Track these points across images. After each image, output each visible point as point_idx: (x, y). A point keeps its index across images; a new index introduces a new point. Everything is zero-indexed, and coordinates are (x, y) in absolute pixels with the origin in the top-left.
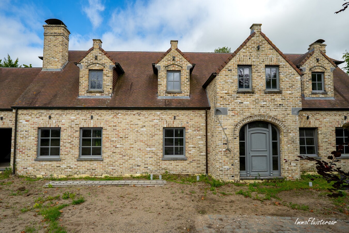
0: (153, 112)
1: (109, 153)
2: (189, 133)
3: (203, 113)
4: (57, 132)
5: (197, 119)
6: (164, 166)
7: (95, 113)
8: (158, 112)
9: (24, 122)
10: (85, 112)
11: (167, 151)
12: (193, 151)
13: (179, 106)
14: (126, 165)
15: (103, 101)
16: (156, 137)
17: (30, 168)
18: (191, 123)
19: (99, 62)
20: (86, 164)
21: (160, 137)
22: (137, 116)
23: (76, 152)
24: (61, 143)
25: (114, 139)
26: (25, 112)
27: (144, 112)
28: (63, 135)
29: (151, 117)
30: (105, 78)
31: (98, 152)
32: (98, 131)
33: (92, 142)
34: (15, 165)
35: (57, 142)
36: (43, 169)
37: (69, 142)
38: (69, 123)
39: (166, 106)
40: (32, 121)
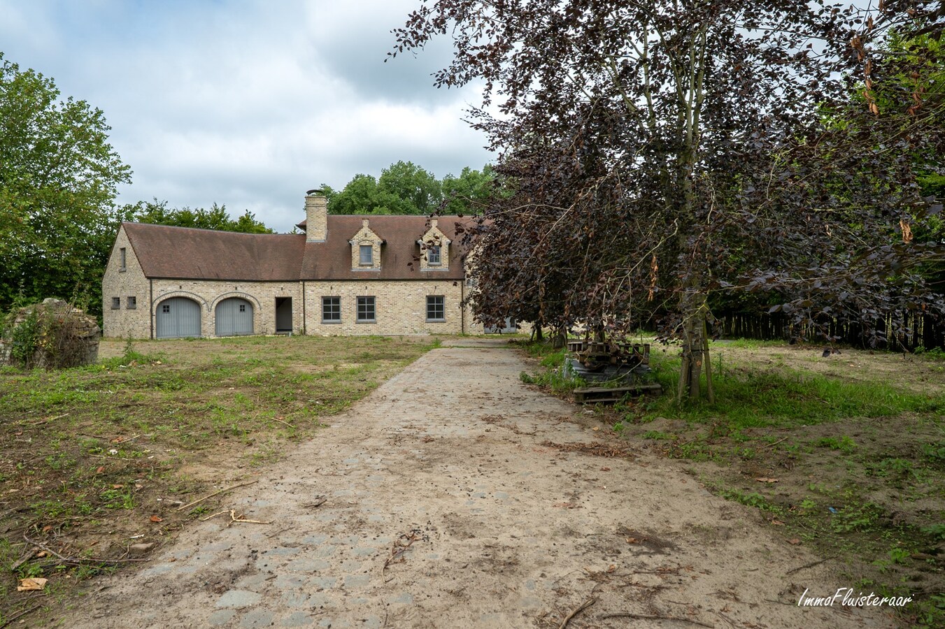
0: (418, 283)
1: (382, 317)
2: (447, 300)
3: (459, 283)
4: (337, 300)
5: (454, 289)
6: (427, 327)
7: (368, 284)
8: (422, 283)
9: (310, 292)
10: (361, 283)
11: (430, 315)
12: (451, 315)
13: (439, 277)
14: (396, 327)
15: (374, 273)
16: (420, 304)
17: (317, 330)
18: (449, 292)
19: (368, 239)
20: (363, 326)
21: (423, 304)
22: (404, 286)
23: (355, 316)
24: (342, 309)
25: (385, 305)
26: (310, 283)
27: (410, 283)
28: (343, 303)
29: (416, 287)
30: (374, 253)
31: (372, 316)
32: (371, 299)
33: (366, 308)
34: (305, 327)
35: (337, 309)
36: (328, 330)
37: (348, 308)
38: (348, 293)
39: (429, 278)
40: (317, 291)
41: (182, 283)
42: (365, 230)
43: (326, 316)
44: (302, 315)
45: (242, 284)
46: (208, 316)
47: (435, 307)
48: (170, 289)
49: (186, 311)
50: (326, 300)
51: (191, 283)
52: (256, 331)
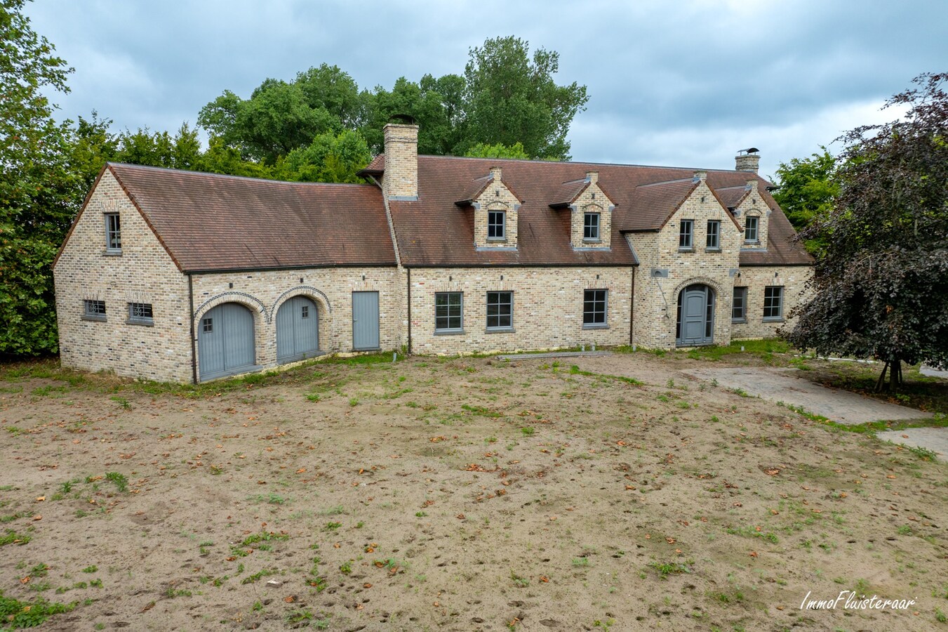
0: (574, 270)
1: (522, 323)
2: (611, 295)
3: (629, 270)
4: (457, 297)
5: (622, 278)
6: (584, 337)
7: (505, 272)
8: (579, 270)
9: (418, 286)
10: (493, 271)
11: (587, 319)
12: (617, 318)
13: (602, 261)
14: (541, 337)
16: (576, 302)
17: (428, 345)
18: (615, 283)
19: (501, 200)
20: (495, 337)
21: (580, 302)
22: (554, 275)
23: (483, 322)
24: (465, 312)
25: (528, 305)
26: (419, 271)
27: (563, 270)
28: (467, 302)
29: (571, 276)
30: (509, 222)
31: (506, 322)
32: (506, 296)
33: (500, 308)
34: (410, 341)
35: (457, 311)
36: (445, 344)
37: (474, 310)
38: (475, 286)
39: (589, 262)
40: (428, 284)
41: (232, 277)
42: (497, 185)
43: (440, 323)
44: (406, 322)
45: (309, 272)
46: (267, 329)
47: (595, 307)
48: (217, 290)
49: (233, 324)
50: (441, 297)
51: (244, 276)
52: (325, 347)
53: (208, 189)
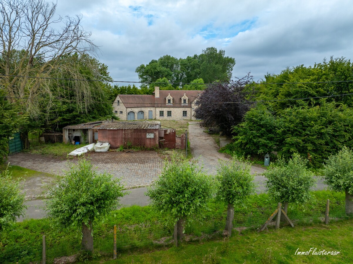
1: (173, 116)
2: (188, 112)
3: (190, 108)
4: (163, 112)
6: (183, 118)
7: (170, 108)
10: (168, 108)
11: (184, 115)
12: (188, 115)
13: (186, 107)
14: (176, 118)
15: (171, 106)
17: (159, 118)
18: (188, 110)
19: (170, 98)
20: (169, 118)
21: (182, 113)
22: (178, 109)
23: (167, 115)
24: (164, 114)
25: (174, 113)
26: (157, 108)
28: (164, 112)
29: (181, 109)
30: (171, 101)
31: (170, 115)
32: (170, 112)
33: (169, 113)
34: (156, 117)
35: (163, 114)
36: (161, 118)
37: (165, 113)
38: (165, 110)
39: (183, 107)
40: (158, 110)
41: (132, 108)
42: (169, 95)
43: (160, 115)
44: (155, 115)
45: (142, 108)
46: (136, 115)
47: (185, 113)
48: (131, 110)
49: (132, 114)
50: (160, 112)
51: (133, 108)
52: (145, 118)
53: (130, 97)
